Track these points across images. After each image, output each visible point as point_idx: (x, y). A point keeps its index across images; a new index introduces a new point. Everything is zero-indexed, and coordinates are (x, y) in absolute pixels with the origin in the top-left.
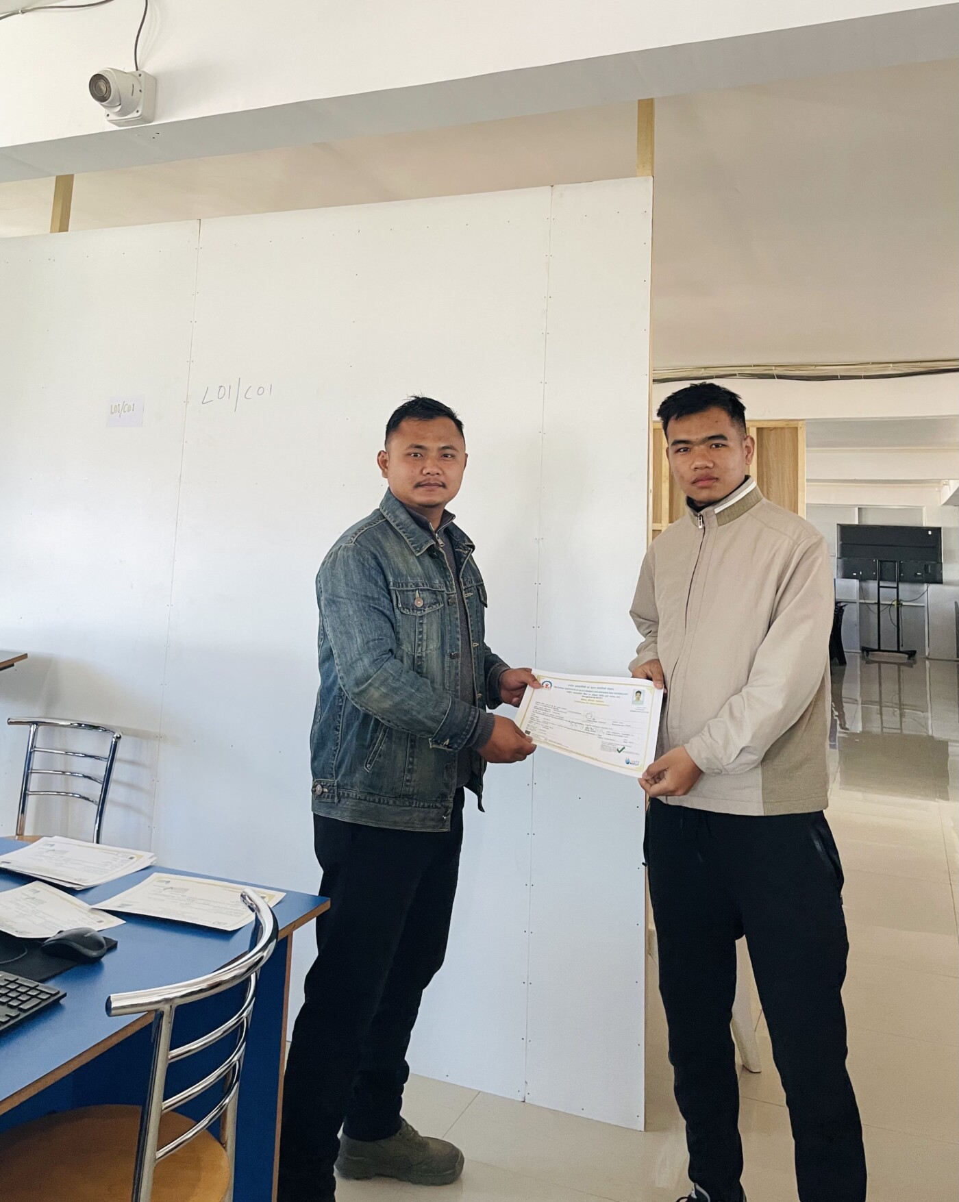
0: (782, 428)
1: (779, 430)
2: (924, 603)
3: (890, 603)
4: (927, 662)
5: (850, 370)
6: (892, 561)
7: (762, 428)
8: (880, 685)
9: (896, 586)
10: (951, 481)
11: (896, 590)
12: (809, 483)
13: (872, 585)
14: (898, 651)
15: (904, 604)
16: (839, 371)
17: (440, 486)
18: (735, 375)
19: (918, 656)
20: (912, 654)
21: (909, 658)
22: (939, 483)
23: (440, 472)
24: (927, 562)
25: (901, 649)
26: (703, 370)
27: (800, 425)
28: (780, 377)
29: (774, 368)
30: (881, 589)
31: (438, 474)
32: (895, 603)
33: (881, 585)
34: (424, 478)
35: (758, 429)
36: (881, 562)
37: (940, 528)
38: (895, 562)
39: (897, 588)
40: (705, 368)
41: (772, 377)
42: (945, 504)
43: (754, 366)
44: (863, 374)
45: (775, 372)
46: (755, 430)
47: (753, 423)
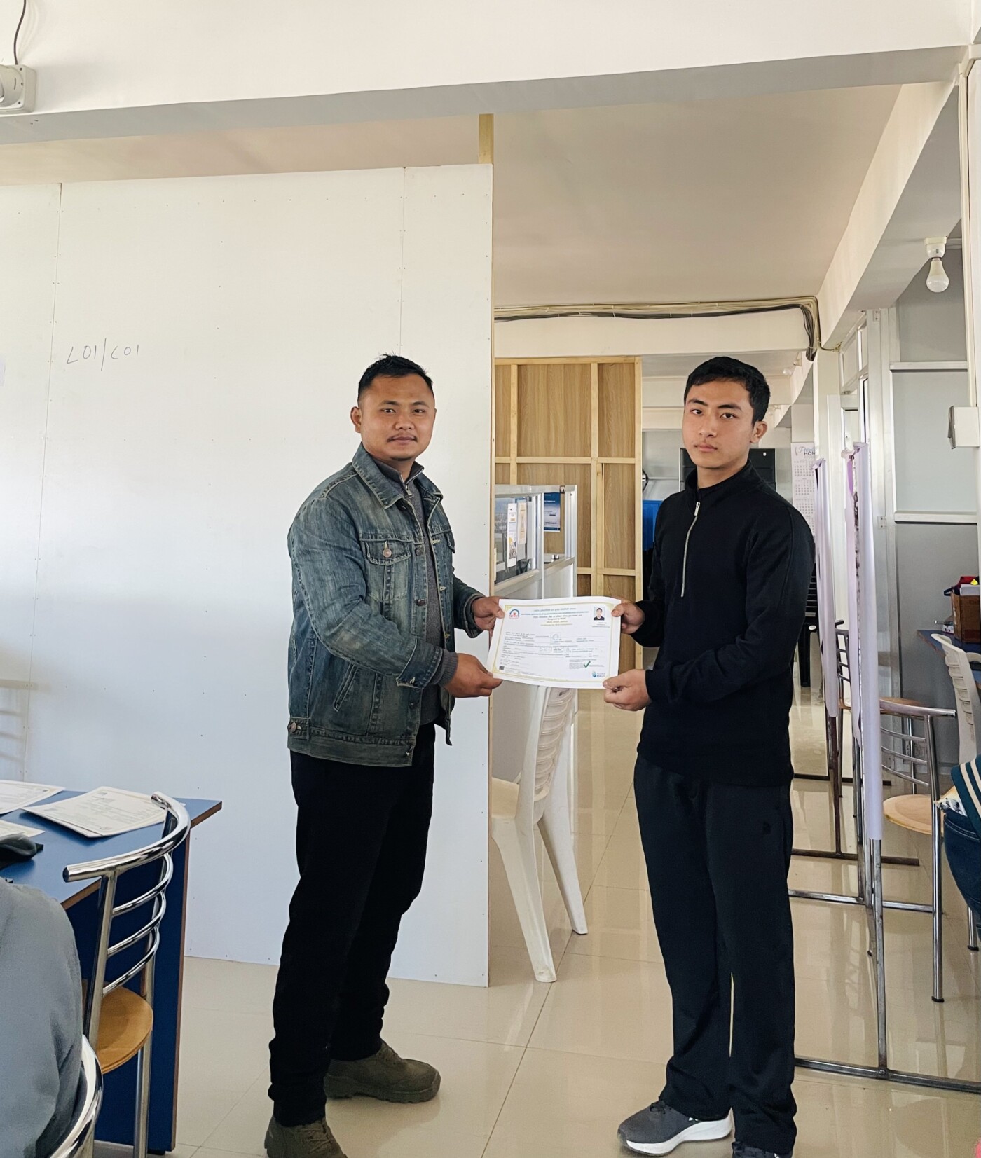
0: (620, 364)
1: (617, 365)
5: (680, 309)
7: (602, 364)
12: (644, 410)
16: (671, 310)
17: (412, 439)
18: (578, 313)
23: (413, 427)
26: (548, 308)
27: (636, 361)
28: (618, 315)
29: (613, 307)
31: (410, 428)
34: (397, 432)
35: (599, 364)
37: (774, 450)
40: (550, 306)
41: (611, 315)
43: (595, 305)
44: (692, 313)
45: (614, 310)
46: (596, 365)
47: (595, 359)
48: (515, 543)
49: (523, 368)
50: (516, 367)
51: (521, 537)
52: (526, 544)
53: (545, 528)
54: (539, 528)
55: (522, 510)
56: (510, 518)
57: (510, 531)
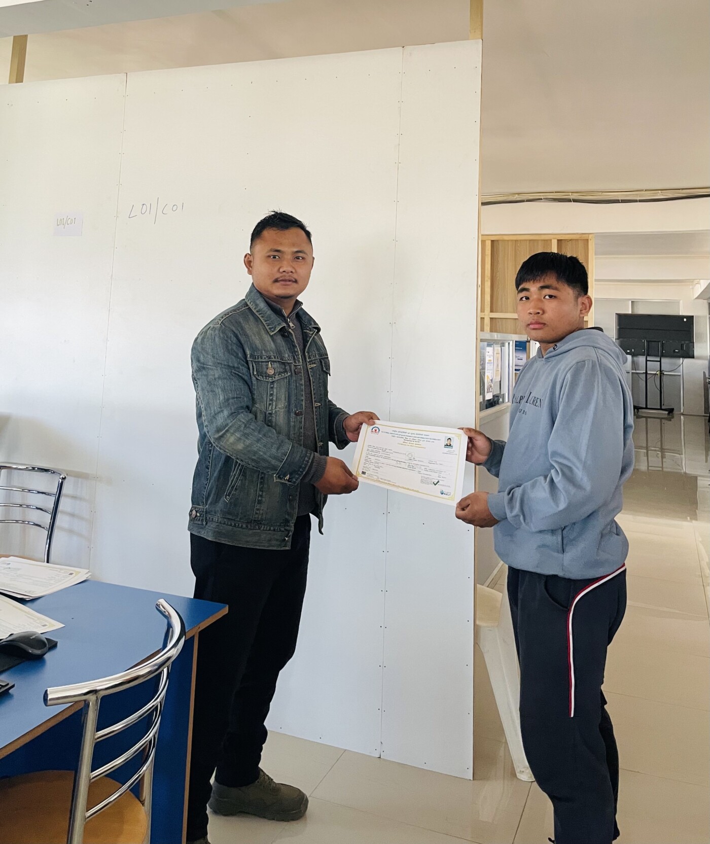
0: (577, 240)
1: (574, 241)
2: (680, 372)
3: (655, 373)
4: (682, 417)
5: (627, 195)
6: (655, 341)
7: (561, 240)
8: (647, 434)
9: (659, 360)
10: (701, 281)
11: (659, 363)
12: (596, 283)
13: (641, 359)
14: (661, 409)
15: (665, 373)
16: (620, 196)
17: (293, 282)
18: (541, 199)
19: (675, 412)
20: (671, 411)
21: (669, 414)
22: (693, 282)
23: (294, 271)
24: (683, 342)
25: (663, 407)
26: (517, 195)
27: (590, 238)
28: (575, 201)
29: (570, 194)
30: (648, 362)
31: (292, 272)
32: (658, 373)
33: (648, 359)
34: (281, 275)
35: (558, 240)
36: (648, 342)
37: (693, 316)
38: (659, 342)
39: (660, 361)
40: (518, 194)
41: (569, 201)
42: (697, 298)
43: (556, 192)
44: (638, 199)
45: (572, 197)
46: (556, 241)
47: (555, 236)
48: (492, 380)
49: (495, 243)
50: (490, 242)
51: (496, 376)
52: (500, 381)
53: (516, 370)
54: (511, 369)
55: (497, 354)
56: (487, 359)
57: (488, 370)
